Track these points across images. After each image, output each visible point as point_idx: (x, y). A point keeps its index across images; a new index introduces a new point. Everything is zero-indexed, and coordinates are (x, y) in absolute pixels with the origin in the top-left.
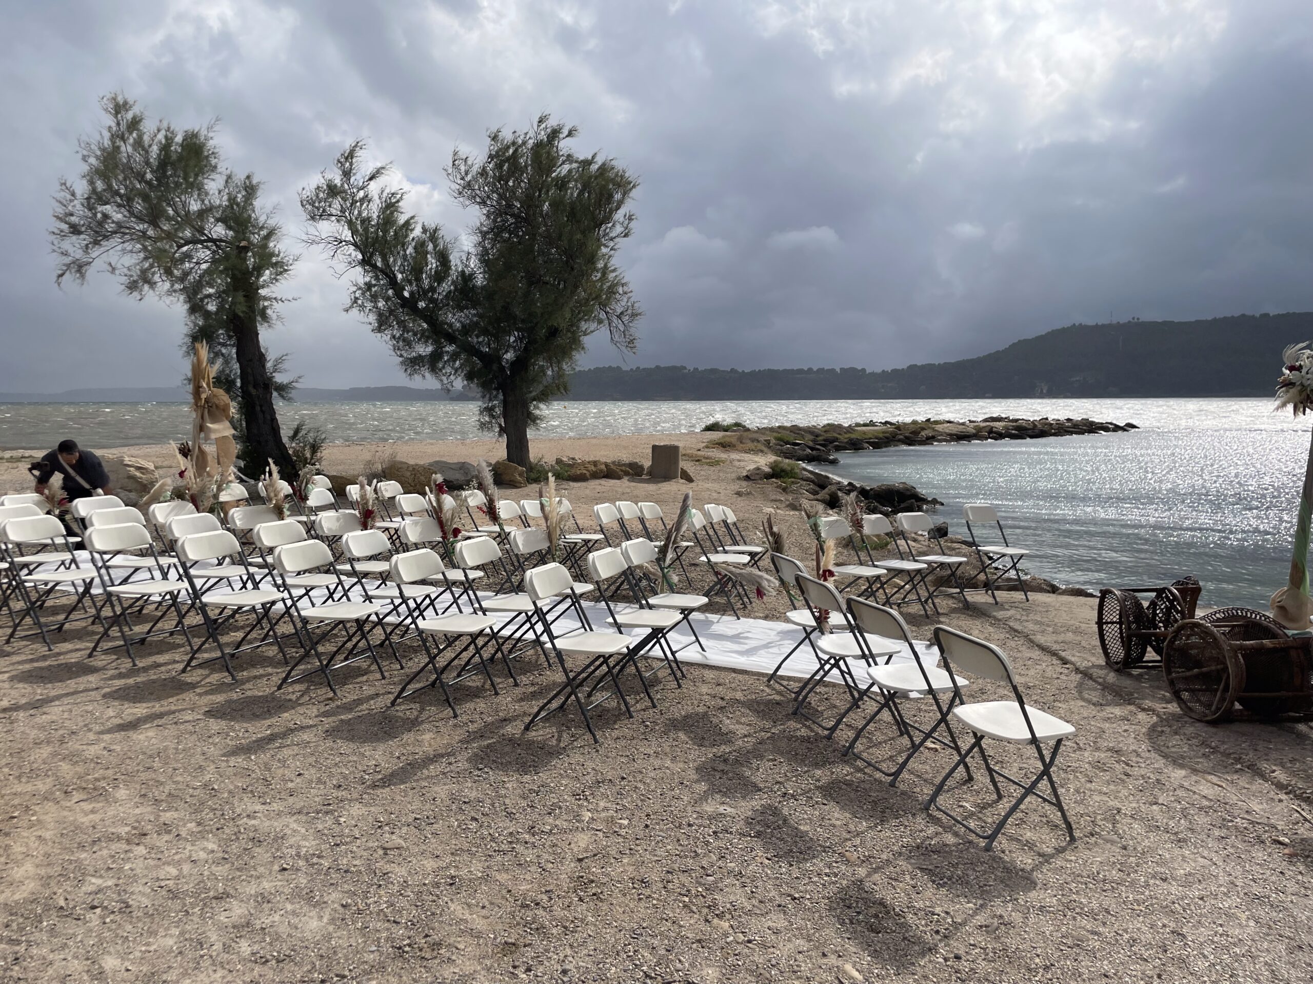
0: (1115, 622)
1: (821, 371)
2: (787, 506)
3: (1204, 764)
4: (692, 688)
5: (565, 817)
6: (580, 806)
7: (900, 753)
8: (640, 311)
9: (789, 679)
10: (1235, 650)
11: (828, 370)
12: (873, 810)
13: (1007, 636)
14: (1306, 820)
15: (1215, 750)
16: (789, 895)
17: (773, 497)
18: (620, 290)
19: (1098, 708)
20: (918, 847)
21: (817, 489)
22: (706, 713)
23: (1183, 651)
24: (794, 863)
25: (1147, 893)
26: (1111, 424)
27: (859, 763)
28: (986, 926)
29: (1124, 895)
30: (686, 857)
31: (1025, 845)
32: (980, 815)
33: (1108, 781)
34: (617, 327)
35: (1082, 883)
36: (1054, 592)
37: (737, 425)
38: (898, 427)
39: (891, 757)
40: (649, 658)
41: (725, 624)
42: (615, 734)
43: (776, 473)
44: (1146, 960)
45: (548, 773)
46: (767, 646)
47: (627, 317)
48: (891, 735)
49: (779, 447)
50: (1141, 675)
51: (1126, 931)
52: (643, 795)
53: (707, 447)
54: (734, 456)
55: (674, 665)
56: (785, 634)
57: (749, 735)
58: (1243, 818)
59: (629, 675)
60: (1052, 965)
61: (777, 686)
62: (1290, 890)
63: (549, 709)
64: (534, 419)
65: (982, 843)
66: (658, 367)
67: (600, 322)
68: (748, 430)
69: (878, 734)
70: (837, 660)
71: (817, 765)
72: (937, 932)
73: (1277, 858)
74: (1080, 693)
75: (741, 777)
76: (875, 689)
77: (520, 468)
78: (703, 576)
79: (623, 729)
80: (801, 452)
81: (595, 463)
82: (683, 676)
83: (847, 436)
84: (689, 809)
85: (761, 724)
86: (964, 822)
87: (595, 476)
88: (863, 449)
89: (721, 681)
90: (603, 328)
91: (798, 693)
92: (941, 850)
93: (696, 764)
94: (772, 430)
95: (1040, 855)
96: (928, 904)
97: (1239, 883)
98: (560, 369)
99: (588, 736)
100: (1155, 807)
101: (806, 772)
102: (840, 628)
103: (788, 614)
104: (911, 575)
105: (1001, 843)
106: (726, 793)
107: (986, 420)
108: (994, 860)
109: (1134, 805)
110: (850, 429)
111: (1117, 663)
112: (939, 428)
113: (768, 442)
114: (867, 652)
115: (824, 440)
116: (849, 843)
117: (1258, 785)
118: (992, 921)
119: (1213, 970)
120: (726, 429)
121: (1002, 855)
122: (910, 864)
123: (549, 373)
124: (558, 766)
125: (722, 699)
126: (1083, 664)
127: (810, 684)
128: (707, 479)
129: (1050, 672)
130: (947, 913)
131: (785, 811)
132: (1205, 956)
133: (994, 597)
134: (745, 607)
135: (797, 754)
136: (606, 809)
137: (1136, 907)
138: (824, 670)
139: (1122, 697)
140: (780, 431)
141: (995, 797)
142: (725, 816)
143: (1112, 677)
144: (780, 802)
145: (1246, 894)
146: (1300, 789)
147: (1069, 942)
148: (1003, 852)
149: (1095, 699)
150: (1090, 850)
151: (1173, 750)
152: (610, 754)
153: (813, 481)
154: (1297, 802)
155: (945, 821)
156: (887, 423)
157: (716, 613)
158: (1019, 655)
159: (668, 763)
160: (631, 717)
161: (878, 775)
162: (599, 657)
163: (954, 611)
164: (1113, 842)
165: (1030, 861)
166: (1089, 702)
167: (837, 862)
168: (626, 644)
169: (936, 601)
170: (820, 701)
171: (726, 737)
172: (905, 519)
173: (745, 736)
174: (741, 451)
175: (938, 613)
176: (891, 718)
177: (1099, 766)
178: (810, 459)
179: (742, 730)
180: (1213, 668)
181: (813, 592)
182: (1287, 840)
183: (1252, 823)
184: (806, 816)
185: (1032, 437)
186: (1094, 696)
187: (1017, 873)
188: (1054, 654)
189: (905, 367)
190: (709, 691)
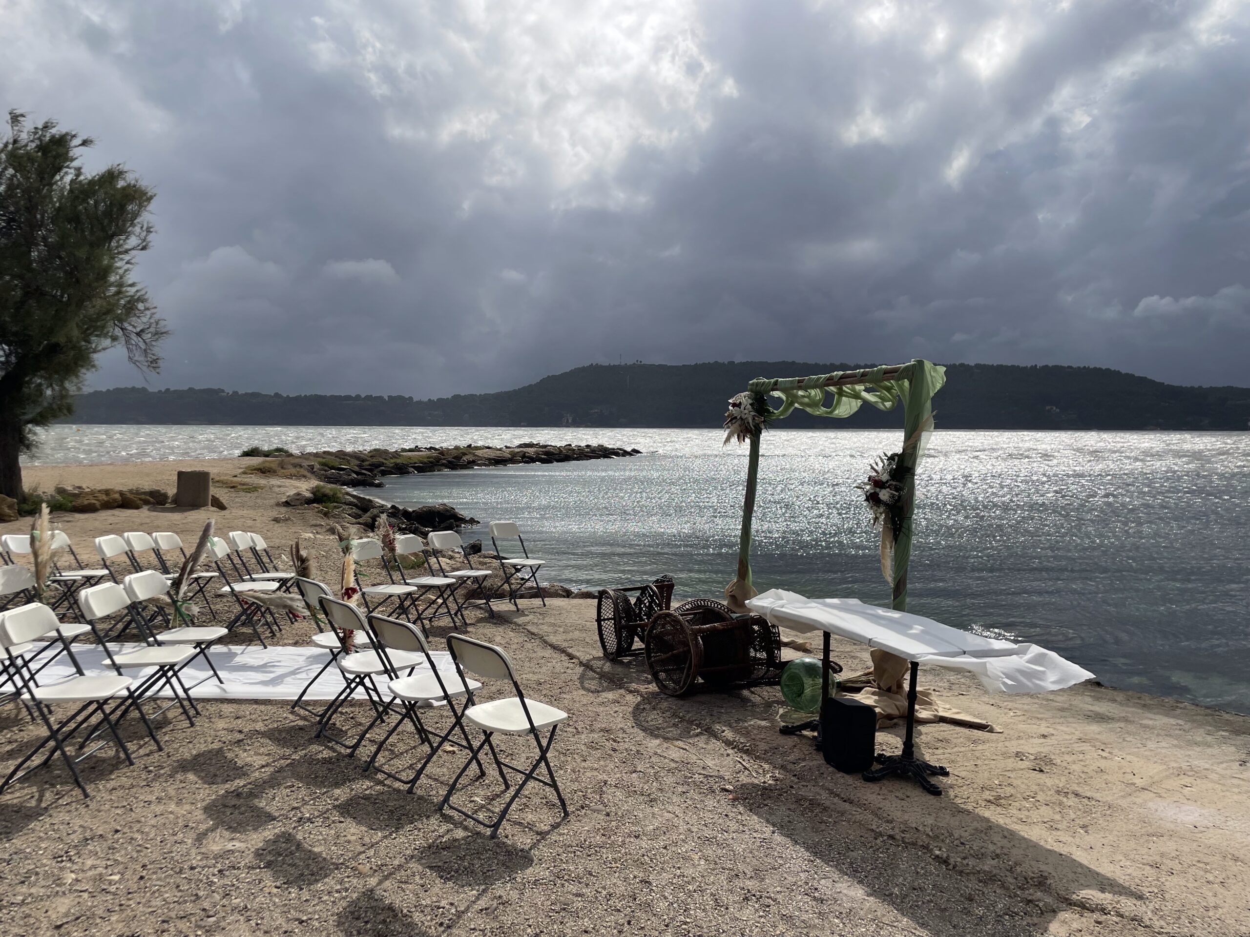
0: (611, 619)
1: (369, 398)
2: (328, 531)
3: (676, 732)
4: (207, 725)
5: (43, 883)
6: (61, 869)
7: (419, 760)
8: (163, 330)
9: (315, 703)
10: (696, 633)
11: (376, 398)
12: (389, 819)
13: (526, 639)
14: (746, 768)
15: (682, 720)
16: (297, 920)
17: (314, 522)
18: (141, 306)
19: (596, 695)
20: (429, 847)
21: (360, 512)
22: (221, 749)
23: (659, 638)
24: (304, 887)
25: (623, 851)
26: (620, 449)
27: (380, 776)
28: (486, 909)
29: (604, 856)
30: (185, 902)
31: (526, 827)
32: (489, 807)
33: (599, 758)
34: (137, 345)
35: (571, 852)
36: (568, 597)
37: (279, 450)
38: (442, 452)
39: (411, 765)
40: (158, 699)
41: (251, 654)
42: (111, 784)
43: (318, 498)
44: (619, 911)
45: (23, 838)
46: (294, 673)
47: (149, 335)
48: (413, 744)
49: (323, 472)
50: (630, 662)
51: (604, 888)
52: (139, 845)
53: (244, 473)
54: (274, 481)
55: (186, 703)
56: (315, 659)
57: (267, 765)
58: (700, 774)
59: (133, 719)
60: (541, 932)
61: (302, 712)
62: (732, 829)
63: (28, 767)
64: (27, 445)
65: (488, 831)
66: (191, 390)
67: (114, 339)
68: (291, 455)
69: (401, 744)
70: (361, 679)
71: (337, 785)
72: (441, 924)
73: (723, 803)
74: (582, 683)
75: (254, 809)
76: (398, 701)
77: (9, 499)
78: (230, 607)
79: (121, 778)
80: (346, 477)
81: (107, 492)
82: (198, 713)
83: (392, 461)
84: (194, 851)
85: (281, 752)
86: (474, 816)
87: (108, 505)
88: (408, 473)
89: (241, 713)
90: (119, 347)
91: (322, 716)
92: (451, 846)
93: (204, 804)
94: (316, 455)
95: (538, 833)
96: (434, 899)
97: (694, 829)
98: (63, 388)
99: (77, 792)
100: (634, 775)
101: (326, 792)
102: (365, 647)
103: (314, 638)
104: (440, 590)
105: (506, 828)
106: (236, 828)
107: (520, 446)
108: (498, 846)
109: (618, 775)
110: (396, 454)
111: (612, 654)
112: (479, 453)
113: (312, 467)
114: (389, 667)
115: (370, 465)
116: (363, 856)
117: (715, 744)
118: (491, 903)
119: (672, 908)
120: (267, 454)
121: (505, 840)
122: (421, 864)
123: (49, 392)
124: (38, 828)
125: (240, 732)
126: (585, 658)
127: (334, 706)
128: (242, 506)
129: (559, 668)
130: (452, 904)
131: (299, 837)
132: (665, 898)
133: (516, 605)
134: (274, 635)
135: (316, 777)
136: (94, 867)
137: (614, 865)
138: (350, 688)
139: (614, 682)
140: (325, 456)
141: (503, 787)
142: (233, 852)
143: (607, 667)
144: (294, 828)
145: (699, 838)
146: (742, 743)
147: (557, 908)
148: (507, 837)
149: (593, 688)
150: (580, 821)
151: (651, 723)
152: (102, 808)
153: (356, 505)
154: (740, 754)
155: (456, 817)
156: (431, 448)
157: (241, 644)
158: (534, 655)
159: (172, 807)
160: (132, 764)
161: (397, 785)
162: (91, 703)
163: (480, 620)
164: (598, 811)
165: (529, 841)
166: (589, 690)
167: (348, 877)
168: (125, 685)
169: (464, 613)
170: (346, 720)
171: (240, 771)
172: (437, 538)
173: (263, 767)
174: (282, 477)
175: (466, 624)
176: (413, 728)
177: (592, 746)
178: (354, 484)
179: (259, 761)
180: (681, 650)
181: (338, 615)
182: (731, 788)
183: (706, 776)
184: (321, 837)
185: (558, 461)
186: (593, 685)
187: (517, 854)
188: (563, 651)
189: (450, 397)
190: (226, 726)
